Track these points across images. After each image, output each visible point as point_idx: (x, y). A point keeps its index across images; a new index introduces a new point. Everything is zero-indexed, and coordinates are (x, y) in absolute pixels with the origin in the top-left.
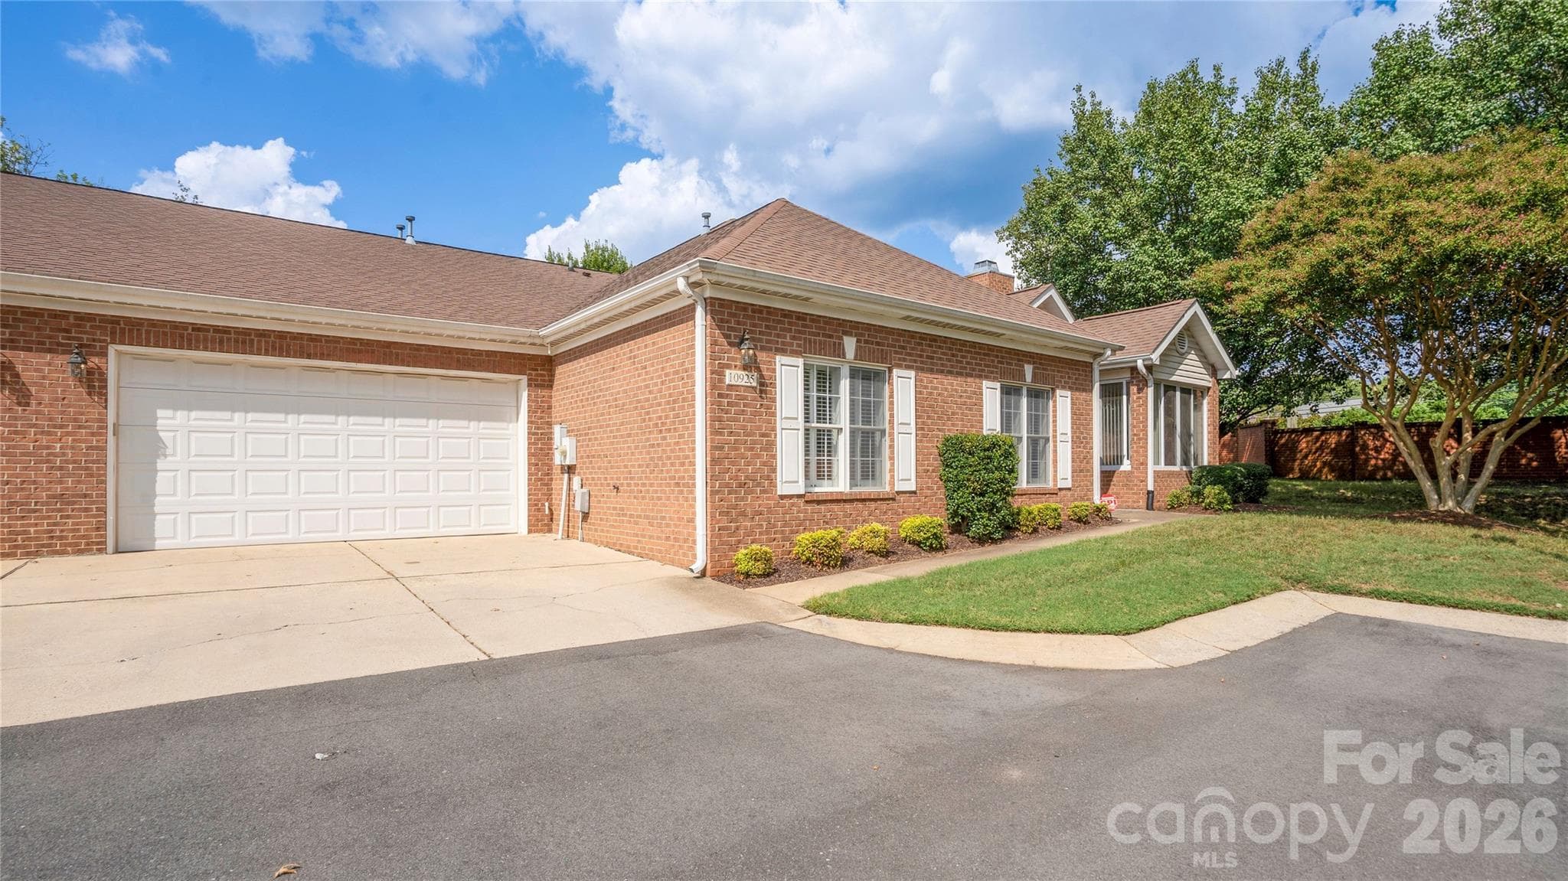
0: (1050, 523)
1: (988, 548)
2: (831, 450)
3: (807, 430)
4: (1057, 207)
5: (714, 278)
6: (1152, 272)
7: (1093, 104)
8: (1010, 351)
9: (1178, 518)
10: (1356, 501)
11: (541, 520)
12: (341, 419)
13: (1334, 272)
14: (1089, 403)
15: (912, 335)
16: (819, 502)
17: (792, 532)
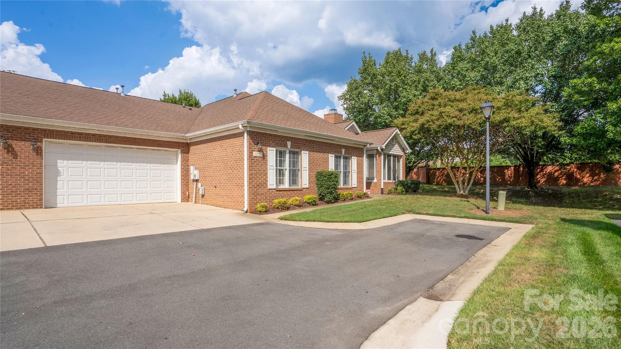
0: (349, 198)
1: (330, 205)
2: (283, 175)
3: (276, 169)
4: (357, 92)
5: (250, 125)
6: (386, 117)
7: (370, 58)
8: (337, 145)
9: (391, 196)
10: (448, 192)
11: (186, 198)
12: (119, 164)
13: (426, 126)
14: (363, 161)
15: (307, 140)
16: (280, 191)
17: (272, 200)
